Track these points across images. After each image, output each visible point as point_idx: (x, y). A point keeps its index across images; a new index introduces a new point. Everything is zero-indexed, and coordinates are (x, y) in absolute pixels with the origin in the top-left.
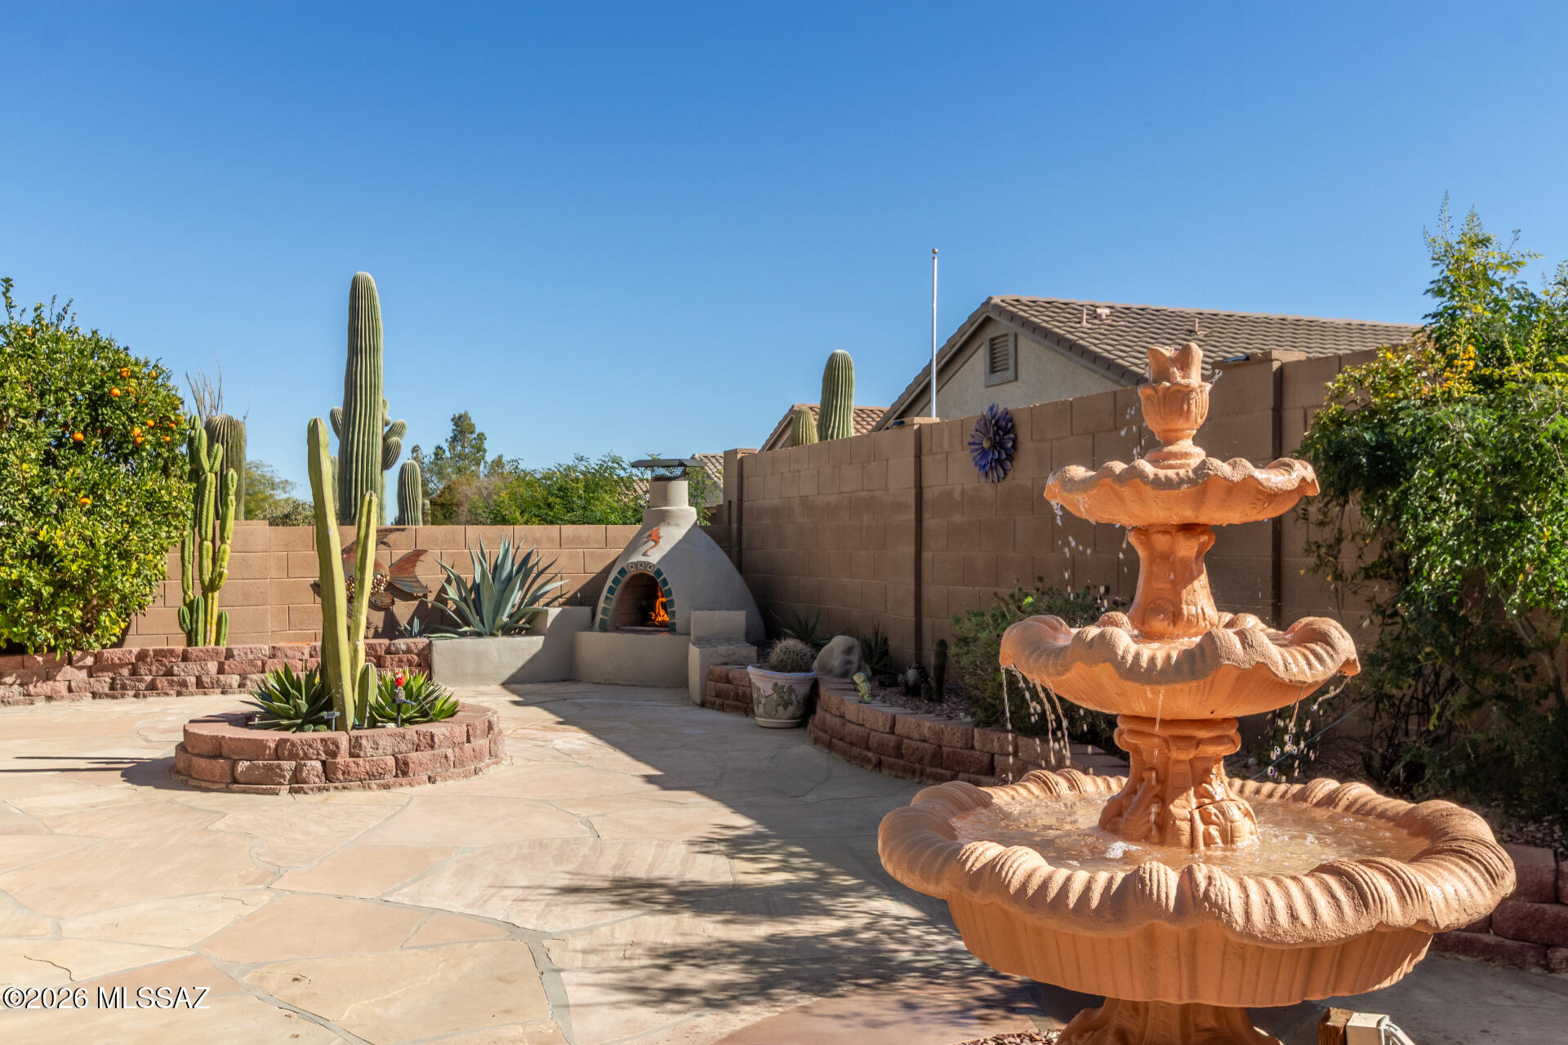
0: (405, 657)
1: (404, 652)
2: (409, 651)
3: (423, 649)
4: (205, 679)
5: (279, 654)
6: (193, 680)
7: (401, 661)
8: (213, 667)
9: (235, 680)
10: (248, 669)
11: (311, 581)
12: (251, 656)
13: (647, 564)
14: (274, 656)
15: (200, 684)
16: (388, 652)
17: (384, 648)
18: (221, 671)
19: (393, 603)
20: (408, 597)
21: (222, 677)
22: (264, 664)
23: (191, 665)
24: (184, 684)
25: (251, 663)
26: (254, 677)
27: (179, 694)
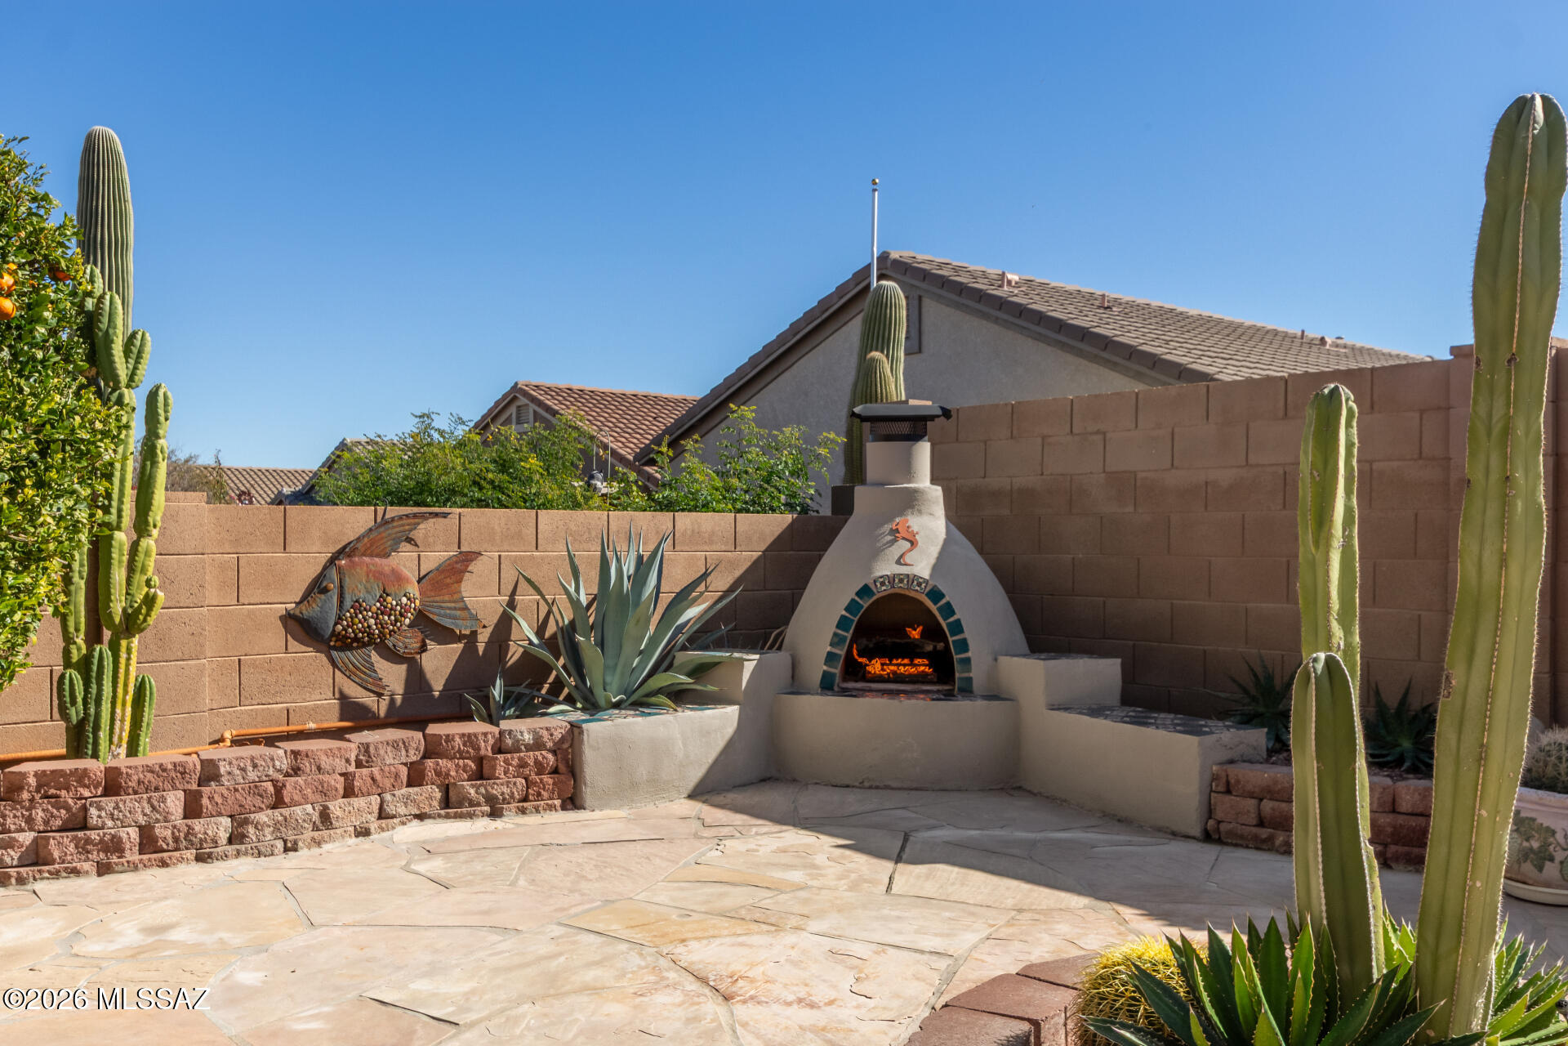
0: (531, 757)
1: (529, 748)
2: (538, 745)
3: (563, 740)
4: (162, 832)
5: (306, 765)
6: (134, 833)
7: (523, 764)
8: (175, 802)
9: (222, 827)
10: (249, 801)
11: (281, 609)
12: (252, 775)
13: (912, 579)
14: (296, 771)
15: (148, 842)
16: (499, 749)
17: (491, 741)
18: (192, 809)
19: (423, 648)
20: (445, 635)
21: (198, 825)
22: (279, 789)
23: (128, 802)
24: (115, 846)
25: (255, 789)
26: (263, 817)
27: (103, 869)
